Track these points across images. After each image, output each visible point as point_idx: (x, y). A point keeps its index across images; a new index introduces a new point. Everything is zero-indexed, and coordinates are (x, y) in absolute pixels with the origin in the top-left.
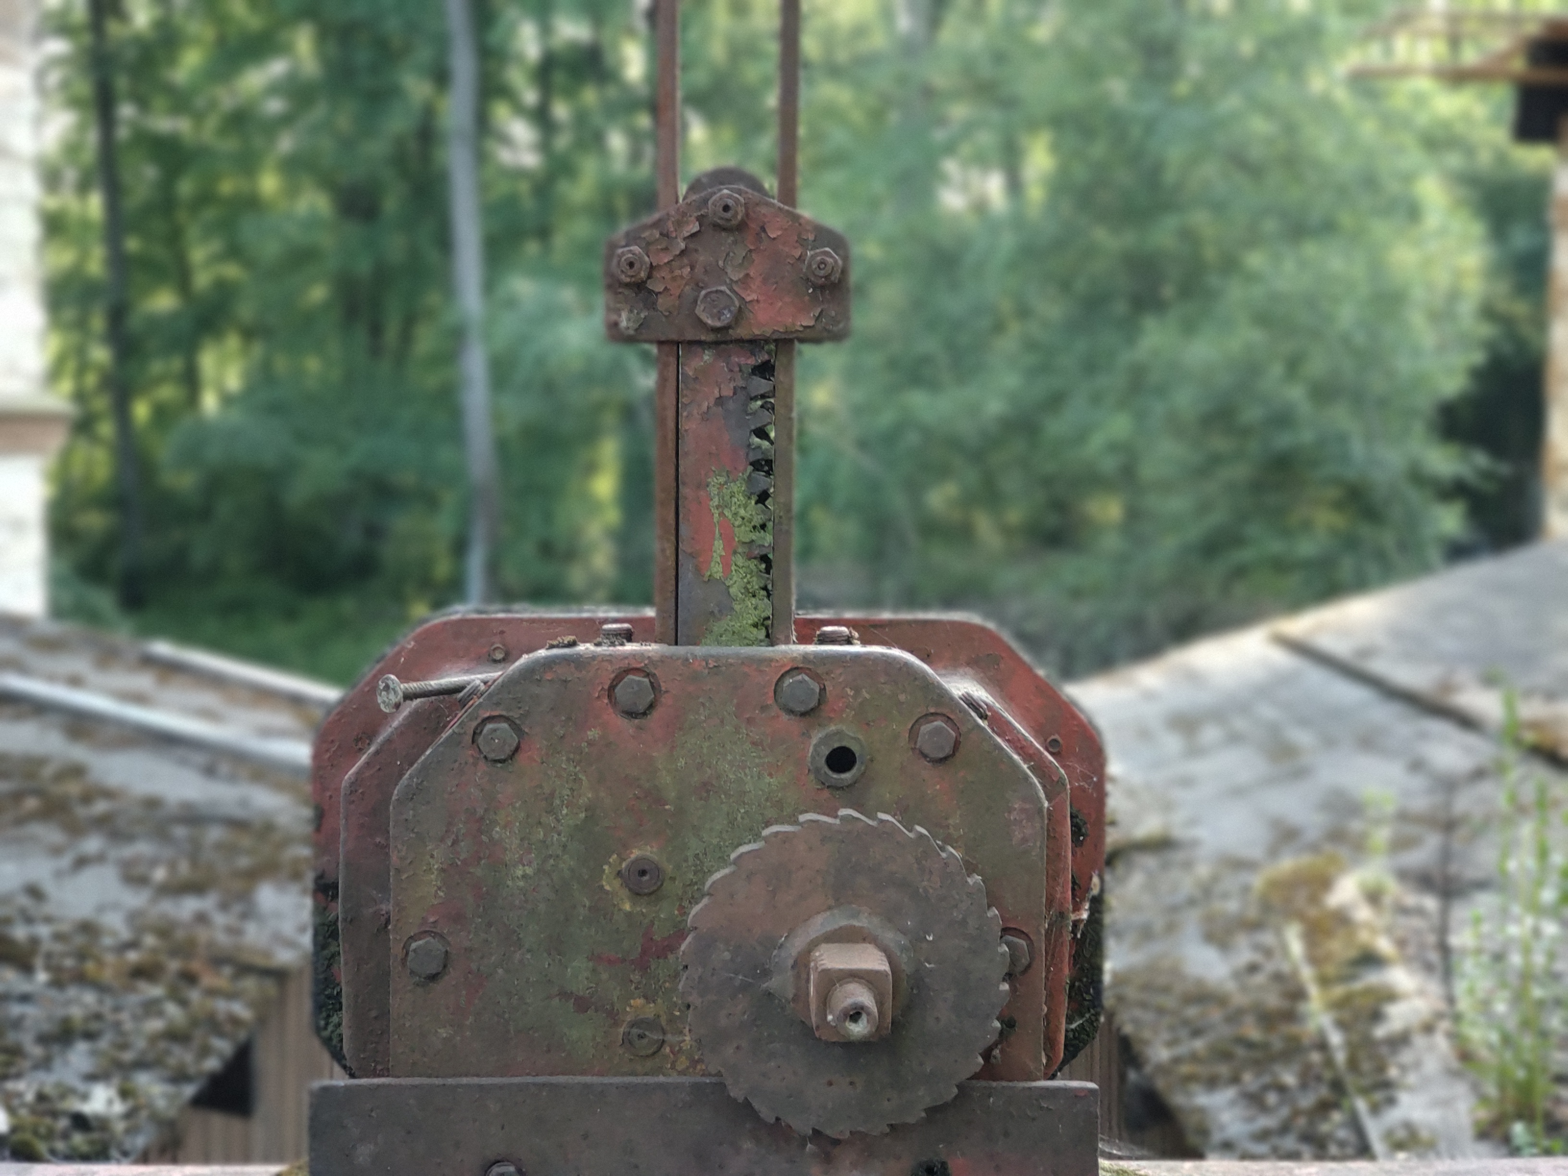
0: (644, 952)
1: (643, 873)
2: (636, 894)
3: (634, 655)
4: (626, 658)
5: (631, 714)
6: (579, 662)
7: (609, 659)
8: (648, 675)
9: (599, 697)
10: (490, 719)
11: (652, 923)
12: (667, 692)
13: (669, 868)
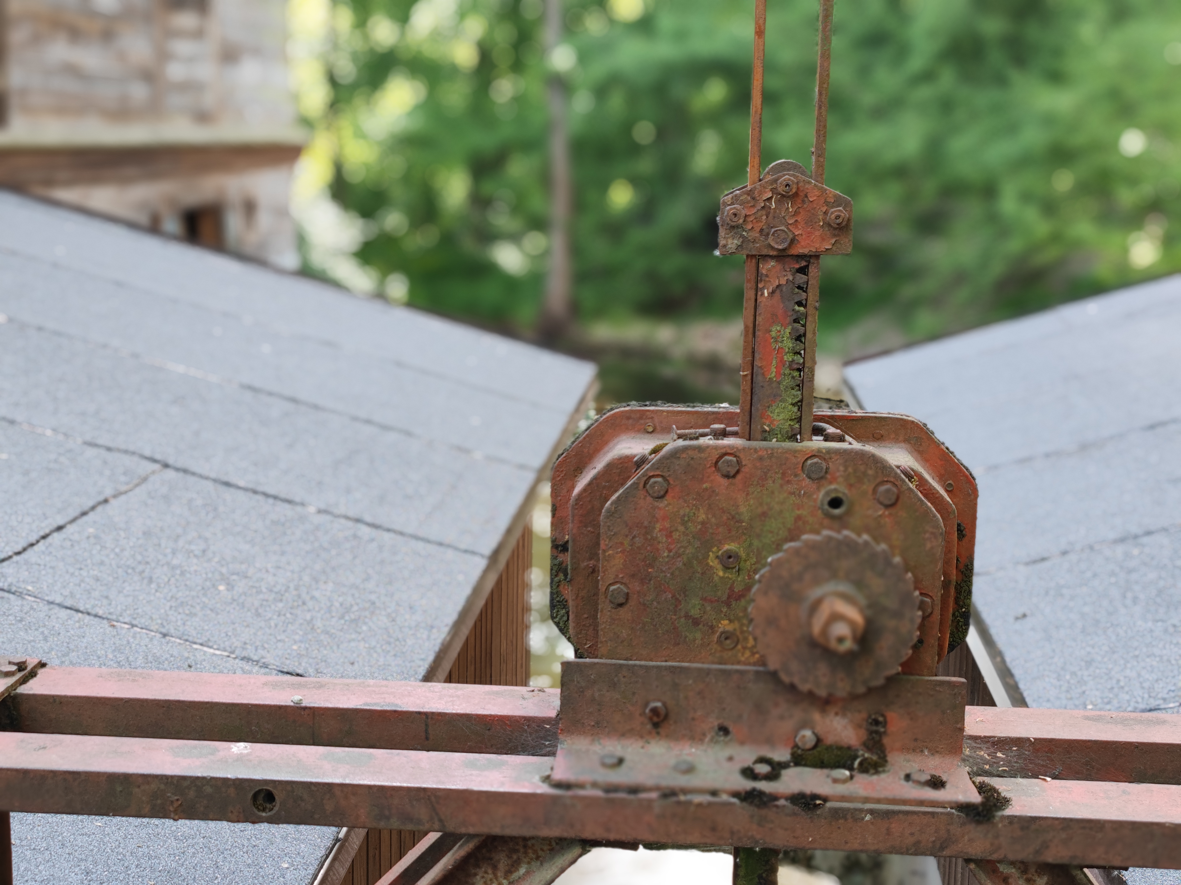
0: (729, 597)
1: (730, 557)
2: (726, 568)
3: (729, 446)
4: (725, 447)
5: (727, 476)
6: (700, 449)
7: (716, 448)
8: (735, 456)
9: (710, 467)
10: (653, 476)
11: (734, 582)
12: (745, 465)
13: (743, 555)
